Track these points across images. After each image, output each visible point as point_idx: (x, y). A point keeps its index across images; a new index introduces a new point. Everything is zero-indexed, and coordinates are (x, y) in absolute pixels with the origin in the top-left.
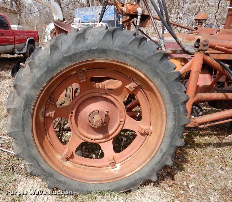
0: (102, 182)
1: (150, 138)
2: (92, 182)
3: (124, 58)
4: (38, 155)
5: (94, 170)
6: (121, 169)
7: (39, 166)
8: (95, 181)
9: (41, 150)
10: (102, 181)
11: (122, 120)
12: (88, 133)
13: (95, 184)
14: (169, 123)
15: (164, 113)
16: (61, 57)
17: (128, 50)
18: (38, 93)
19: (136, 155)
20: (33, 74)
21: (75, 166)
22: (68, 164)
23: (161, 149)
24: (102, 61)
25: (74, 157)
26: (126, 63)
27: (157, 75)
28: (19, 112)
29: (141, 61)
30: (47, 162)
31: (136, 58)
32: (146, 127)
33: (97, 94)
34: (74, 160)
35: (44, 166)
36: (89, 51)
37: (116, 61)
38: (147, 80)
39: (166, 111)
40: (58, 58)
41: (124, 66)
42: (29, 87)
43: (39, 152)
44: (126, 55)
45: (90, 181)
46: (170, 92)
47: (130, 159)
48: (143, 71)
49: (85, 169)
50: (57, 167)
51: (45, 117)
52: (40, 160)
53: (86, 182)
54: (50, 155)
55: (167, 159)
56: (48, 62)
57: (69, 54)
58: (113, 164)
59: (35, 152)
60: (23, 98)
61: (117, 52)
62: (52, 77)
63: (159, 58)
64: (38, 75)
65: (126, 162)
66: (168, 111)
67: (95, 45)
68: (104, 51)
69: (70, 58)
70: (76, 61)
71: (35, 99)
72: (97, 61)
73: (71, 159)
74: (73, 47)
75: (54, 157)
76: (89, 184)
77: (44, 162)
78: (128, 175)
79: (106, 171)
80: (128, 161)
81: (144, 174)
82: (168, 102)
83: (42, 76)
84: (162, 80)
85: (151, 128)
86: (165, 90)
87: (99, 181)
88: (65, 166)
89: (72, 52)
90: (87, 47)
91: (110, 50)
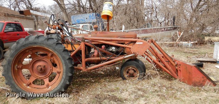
3: (43, 45)
4: (15, 83)
5: (40, 89)
7: (15, 87)
9: (15, 81)
11: (51, 68)
12: (38, 75)
14: (64, 67)
15: (62, 63)
16: (20, 46)
18: (13, 59)
21: (31, 88)
22: (28, 87)
25: (31, 84)
27: (55, 50)
29: (49, 46)
30: (18, 86)
31: (47, 45)
32: (59, 70)
33: (39, 59)
34: (32, 86)
35: (17, 87)
36: (30, 43)
43: (15, 82)
44: (43, 44)
46: (61, 56)
49: (36, 89)
50: (23, 88)
51: (17, 68)
52: (16, 85)
54: (20, 83)
55: (66, 81)
56: (16, 48)
58: (48, 86)
59: (13, 82)
61: (40, 43)
62: (18, 53)
63: (55, 44)
64: (13, 52)
68: (35, 43)
69: (24, 46)
71: (12, 61)
72: (34, 46)
73: (30, 86)
74: (24, 42)
75: (22, 84)
77: (17, 86)
79: (45, 89)
80: (54, 84)
81: (58, 88)
83: (14, 52)
84: (58, 52)
86: (60, 55)
88: (27, 88)
89: (24, 44)
90: (29, 42)
91: (38, 43)
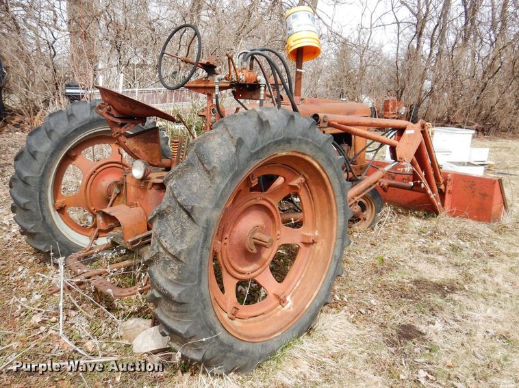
0: (284, 330)
1: (317, 248)
2: (274, 336)
3: (305, 147)
5: (265, 318)
6: (295, 302)
7: (217, 338)
8: (275, 333)
9: (216, 309)
10: (282, 328)
13: (278, 336)
16: (248, 154)
17: (308, 137)
19: (305, 277)
20: (215, 187)
21: (244, 323)
23: (335, 257)
24: (284, 154)
26: (306, 153)
28: (194, 253)
29: (318, 148)
31: (315, 145)
33: (253, 202)
34: (239, 313)
35: (222, 336)
37: (299, 153)
38: (321, 171)
39: (336, 206)
40: (245, 157)
41: (303, 157)
42: (211, 207)
44: (307, 143)
45: (271, 335)
47: (300, 285)
48: (319, 161)
49: (255, 322)
53: (267, 339)
56: (234, 165)
57: (256, 149)
59: (211, 317)
60: (203, 227)
61: (300, 140)
64: (222, 186)
65: (296, 290)
66: (339, 206)
67: (280, 134)
68: (288, 141)
70: (261, 158)
76: (272, 340)
78: (307, 306)
79: (279, 313)
80: (298, 287)
82: (338, 194)
85: (317, 233)
87: (280, 330)
88: (237, 327)
89: (260, 146)
91: (294, 139)
